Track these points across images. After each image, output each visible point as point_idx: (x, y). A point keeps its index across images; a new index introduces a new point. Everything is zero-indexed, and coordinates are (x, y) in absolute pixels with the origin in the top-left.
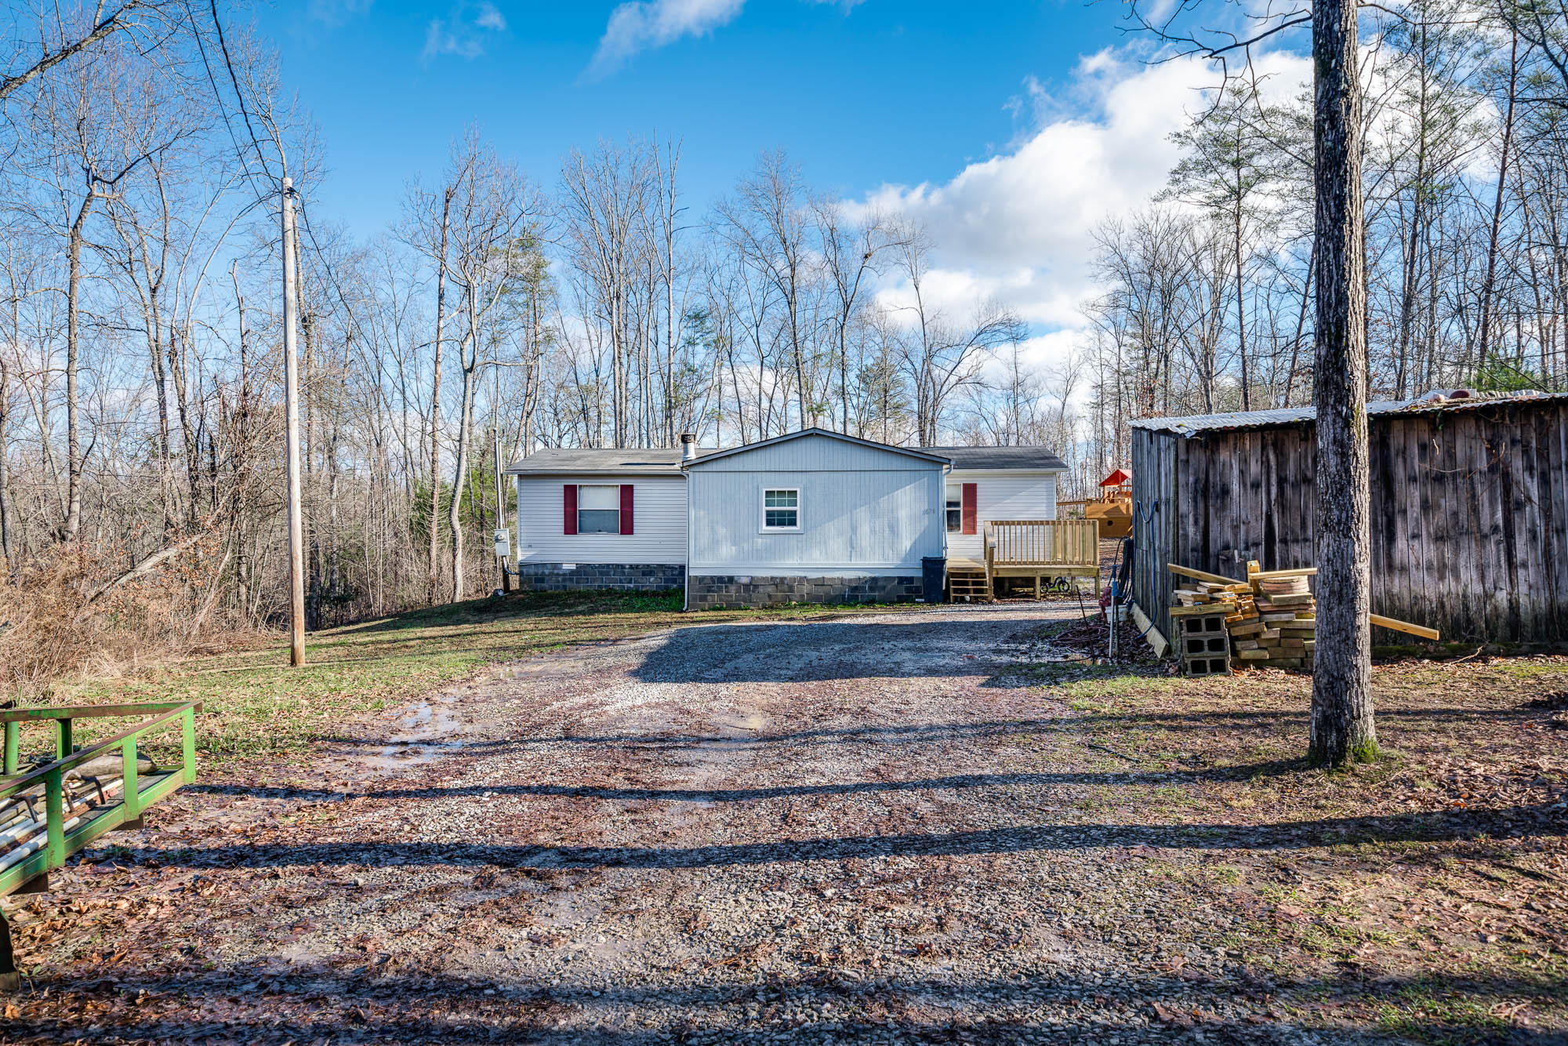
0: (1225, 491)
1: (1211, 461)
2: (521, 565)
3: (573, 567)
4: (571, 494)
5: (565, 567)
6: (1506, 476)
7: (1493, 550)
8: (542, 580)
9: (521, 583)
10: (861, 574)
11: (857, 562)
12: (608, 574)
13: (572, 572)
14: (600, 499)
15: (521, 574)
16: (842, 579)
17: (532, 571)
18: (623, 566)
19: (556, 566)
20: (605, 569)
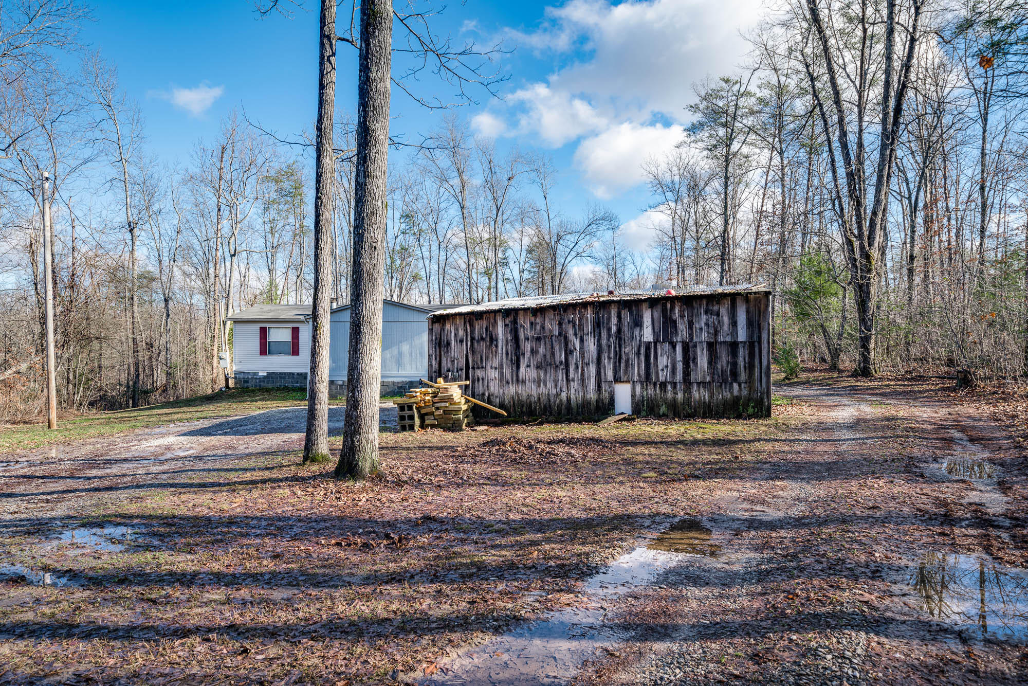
0: (448, 344)
1: (443, 329)
2: (236, 373)
3: (265, 374)
4: (264, 332)
5: (261, 374)
6: (566, 338)
7: (561, 373)
8: (247, 382)
9: (236, 383)
10: (404, 379)
11: (402, 373)
12: (284, 378)
13: (264, 377)
14: (280, 335)
15: (235, 378)
16: (393, 383)
17: (242, 376)
18: (293, 374)
19: (255, 373)
20: (283, 375)
